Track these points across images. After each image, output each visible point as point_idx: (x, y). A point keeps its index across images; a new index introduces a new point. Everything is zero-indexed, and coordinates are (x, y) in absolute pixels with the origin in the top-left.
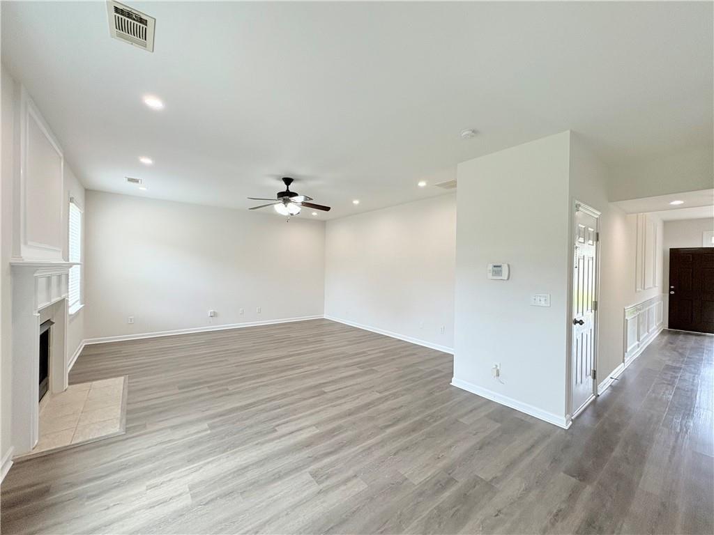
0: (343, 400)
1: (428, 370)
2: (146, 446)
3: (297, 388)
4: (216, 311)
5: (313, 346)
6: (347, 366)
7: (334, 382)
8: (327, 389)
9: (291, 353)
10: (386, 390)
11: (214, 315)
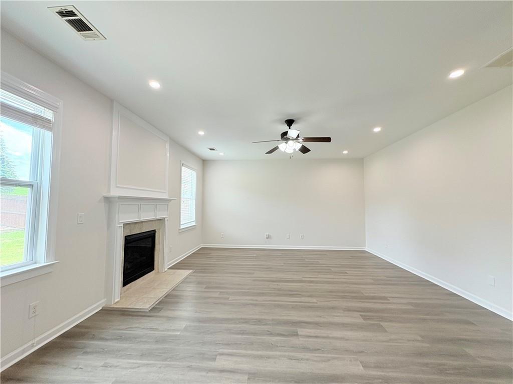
0: (308, 355)
1: (485, 362)
2: (143, 327)
3: (275, 318)
4: (270, 234)
5: (332, 276)
6: (348, 310)
7: (317, 324)
8: (301, 331)
9: (304, 279)
10: (377, 366)
11: (268, 237)
